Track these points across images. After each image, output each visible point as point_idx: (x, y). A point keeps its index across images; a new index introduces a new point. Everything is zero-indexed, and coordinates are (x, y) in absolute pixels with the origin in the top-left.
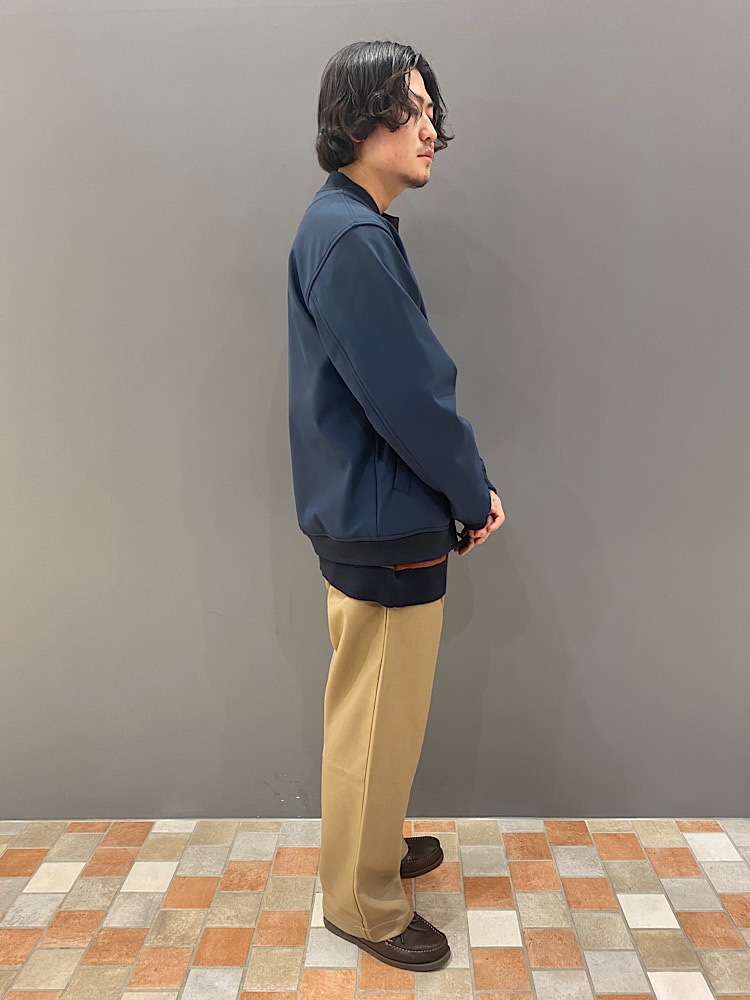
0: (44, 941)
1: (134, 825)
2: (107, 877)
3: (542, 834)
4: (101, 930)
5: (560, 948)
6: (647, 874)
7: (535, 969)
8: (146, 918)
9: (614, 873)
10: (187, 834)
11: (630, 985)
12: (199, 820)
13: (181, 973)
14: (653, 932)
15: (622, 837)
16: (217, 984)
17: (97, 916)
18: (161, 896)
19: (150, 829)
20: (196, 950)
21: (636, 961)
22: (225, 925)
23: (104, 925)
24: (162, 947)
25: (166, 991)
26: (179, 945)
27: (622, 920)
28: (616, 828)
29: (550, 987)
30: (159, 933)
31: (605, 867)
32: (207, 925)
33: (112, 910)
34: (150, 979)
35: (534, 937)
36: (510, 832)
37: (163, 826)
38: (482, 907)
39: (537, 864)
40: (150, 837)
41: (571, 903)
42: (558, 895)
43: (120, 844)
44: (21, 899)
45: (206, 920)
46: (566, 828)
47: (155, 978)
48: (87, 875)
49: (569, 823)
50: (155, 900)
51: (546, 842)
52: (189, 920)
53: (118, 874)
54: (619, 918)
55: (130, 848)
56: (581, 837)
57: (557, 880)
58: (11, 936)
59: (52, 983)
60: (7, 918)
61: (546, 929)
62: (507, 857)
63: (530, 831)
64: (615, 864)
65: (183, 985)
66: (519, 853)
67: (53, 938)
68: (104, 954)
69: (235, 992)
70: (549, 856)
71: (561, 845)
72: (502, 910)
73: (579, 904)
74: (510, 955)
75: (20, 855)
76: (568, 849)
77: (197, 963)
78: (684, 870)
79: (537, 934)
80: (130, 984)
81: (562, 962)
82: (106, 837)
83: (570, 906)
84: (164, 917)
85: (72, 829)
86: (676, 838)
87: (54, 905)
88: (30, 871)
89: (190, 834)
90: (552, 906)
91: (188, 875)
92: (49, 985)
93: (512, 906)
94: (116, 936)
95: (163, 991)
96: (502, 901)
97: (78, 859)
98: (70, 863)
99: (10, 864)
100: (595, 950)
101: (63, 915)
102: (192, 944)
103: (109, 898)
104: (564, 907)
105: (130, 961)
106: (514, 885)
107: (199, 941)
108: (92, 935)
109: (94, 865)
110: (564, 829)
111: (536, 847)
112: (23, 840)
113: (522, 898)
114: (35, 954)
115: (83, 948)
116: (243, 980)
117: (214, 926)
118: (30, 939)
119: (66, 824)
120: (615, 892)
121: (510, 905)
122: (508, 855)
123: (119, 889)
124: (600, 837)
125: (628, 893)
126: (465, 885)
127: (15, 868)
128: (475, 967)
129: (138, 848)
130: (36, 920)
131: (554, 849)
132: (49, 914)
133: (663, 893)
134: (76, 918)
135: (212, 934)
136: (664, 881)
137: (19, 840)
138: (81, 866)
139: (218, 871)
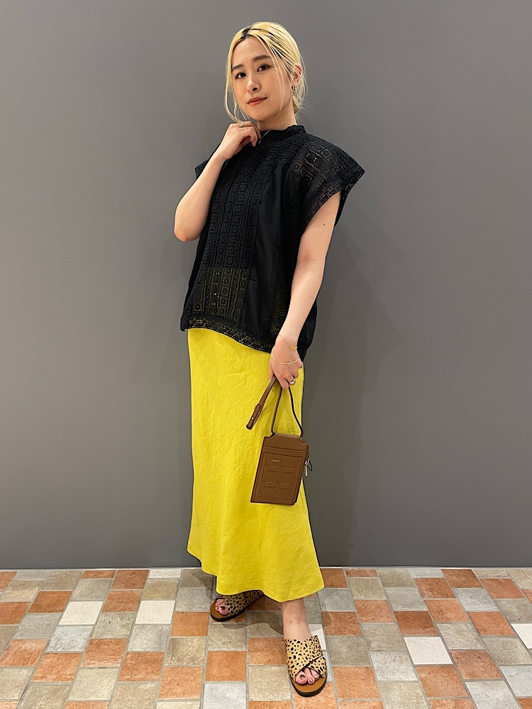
0: (85, 663)
1: (134, 573)
2: (123, 612)
4: (128, 654)
5: (481, 664)
6: (528, 608)
7: (467, 681)
8: (161, 644)
9: (505, 608)
10: (176, 579)
12: (183, 569)
13: (198, 686)
15: (502, 581)
16: (228, 695)
17: (122, 643)
18: (168, 627)
19: (147, 576)
20: (205, 668)
22: (223, 649)
23: (129, 650)
24: (179, 666)
25: (190, 700)
26: (191, 665)
27: (520, 643)
28: (497, 575)
29: (482, 693)
30: (173, 655)
31: (497, 605)
32: (209, 649)
33: (132, 638)
34: (175, 691)
35: (459, 657)
36: (418, 577)
37: (155, 574)
38: (414, 634)
39: (444, 602)
40: (148, 581)
41: (480, 631)
42: (469, 625)
43: (126, 587)
44: (59, 631)
45: (207, 645)
46: (459, 574)
47: (179, 691)
48: (107, 611)
49: (461, 571)
50: (163, 630)
51: (447, 584)
52: (193, 645)
53: (130, 609)
54: (518, 641)
55: (135, 590)
56: (471, 581)
57: (464, 613)
58: (58, 659)
59: (100, 695)
60: (51, 645)
61: (467, 650)
63: (433, 577)
64: (503, 601)
65: (202, 695)
66: (430, 594)
67: (91, 660)
68: (135, 672)
69: (244, 701)
70: (453, 596)
71: (460, 587)
72: (430, 636)
73: (486, 631)
74: (445, 671)
75: (51, 596)
76: (466, 591)
77: (208, 679)
79: (461, 654)
80: (161, 695)
81: (486, 675)
82: (115, 580)
83: (479, 633)
84: (174, 645)
85: (86, 576)
87: (86, 635)
88: (60, 608)
89: (179, 579)
90: (465, 633)
91: (184, 610)
92: (97, 696)
93: (437, 633)
94: (140, 658)
95: (187, 700)
96: (428, 630)
97: (97, 599)
98: (91, 602)
99: (45, 602)
100: (507, 665)
101: (95, 642)
102: (201, 664)
103: (128, 629)
104: (475, 634)
105: (155, 677)
106: (434, 617)
107: (206, 661)
108: (122, 658)
109: (110, 603)
110: (458, 575)
111: (442, 589)
112: (50, 584)
113: (442, 627)
114: (81, 672)
115: (116, 668)
116: (247, 692)
117: (215, 650)
118: (74, 660)
119: (81, 573)
120: (509, 622)
121: (434, 632)
122: (422, 595)
123: (134, 621)
124: (486, 582)
125: (519, 623)
126: (397, 618)
127: (48, 606)
128: (422, 679)
129: (141, 590)
130: (75, 646)
131: (455, 590)
132: (83, 641)
134: (106, 644)
135: (214, 656)
137: (47, 584)
138: (100, 604)
139: (207, 608)
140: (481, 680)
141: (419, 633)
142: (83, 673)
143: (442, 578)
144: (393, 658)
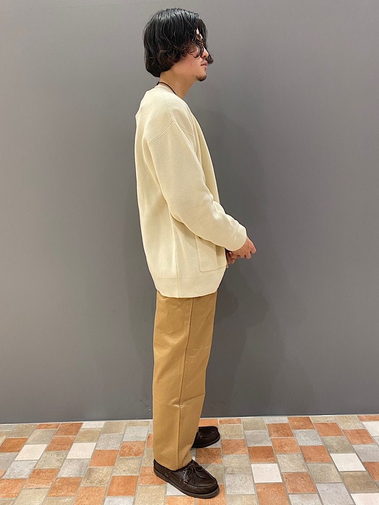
0: (27, 485)
1: (72, 425)
2: (59, 451)
4: (57, 479)
5: (303, 482)
6: (345, 443)
7: (290, 494)
8: (81, 472)
9: (328, 443)
10: (100, 428)
11: (342, 501)
12: (106, 421)
13: (101, 500)
14: (352, 473)
15: (330, 424)
17: (54, 471)
18: (88, 460)
19: (80, 426)
20: (108, 488)
21: (344, 489)
22: (123, 474)
23: (59, 476)
24: (90, 487)
26: (99, 486)
28: (326, 420)
29: (299, 503)
30: (88, 479)
31: (323, 441)
32: (113, 475)
33: (62, 468)
35: (288, 477)
36: (270, 423)
37: (87, 425)
38: (259, 462)
39: (285, 439)
40: (81, 430)
42: (299, 455)
43: (65, 434)
44: (13, 465)
45: (112, 472)
48: (48, 451)
49: (301, 418)
50: (85, 463)
51: (289, 428)
52: (103, 472)
53: (64, 449)
54: (333, 466)
55: (70, 436)
56: (308, 425)
57: (297, 447)
58: (9, 483)
60: (7, 474)
61: (294, 473)
63: (281, 423)
64: (328, 438)
66: (276, 434)
67: (31, 483)
68: (60, 491)
70: (292, 435)
71: (297, 429)
72: (270, 463)
73: (310, 459)
74: (276, 487)
75: (13, 441)
76: (302, 431)
77: (109, 494)
78: (365, 441)
79: (290, 475)
81: (304, 490)
82: (58, 431)
83: (305, 459)
84: (90, 471)
85: (39, 427)
86: (358, 424)
87: (31, 467)
88: (18, 449)
89: (102, 428)
90: (296, 461)
91: (102, 449)
93: (275, 461)
94: (65, 482)
96: (269, 459)
97: (43, 442)
98: (39, 445)
99: (8, 446)
100: (321, 483)
101: (36, 471)
102: (106, 485)
103: (61, 462)
104: (303, 461)
105: (73, 494)
106: (275, 451)
107: (109, 483)
108: (53, 481)
110: (299, 421)
111: (285, 430)
112: (14, 433)
113: (281, 458)
115: (48, 488)
116: (134, 503)
117: (117, 475)
118: (20, 484)
119: (36, 425)
120: (329, 453)
121: (274, 460)
122: (270, 435)
123: (66, 457)
124: (318, 425)
125: (336, 453)
126: (249, 451)
127: (10, 448)
128: (258, 493)
129: (74, 436)
130: (22, 474)
131: (294, 431)
132: (29, 471)
133: (354, 453)
134: (44, 472)
135: (116, 479)
136: (355, 446)
137: (12, 434)
138: (45, 446)
139: (117, 447)
140: (300, 493)
141: (262, 461)
142: (24, 492)
143: (287, 424)
144: (241, 479)
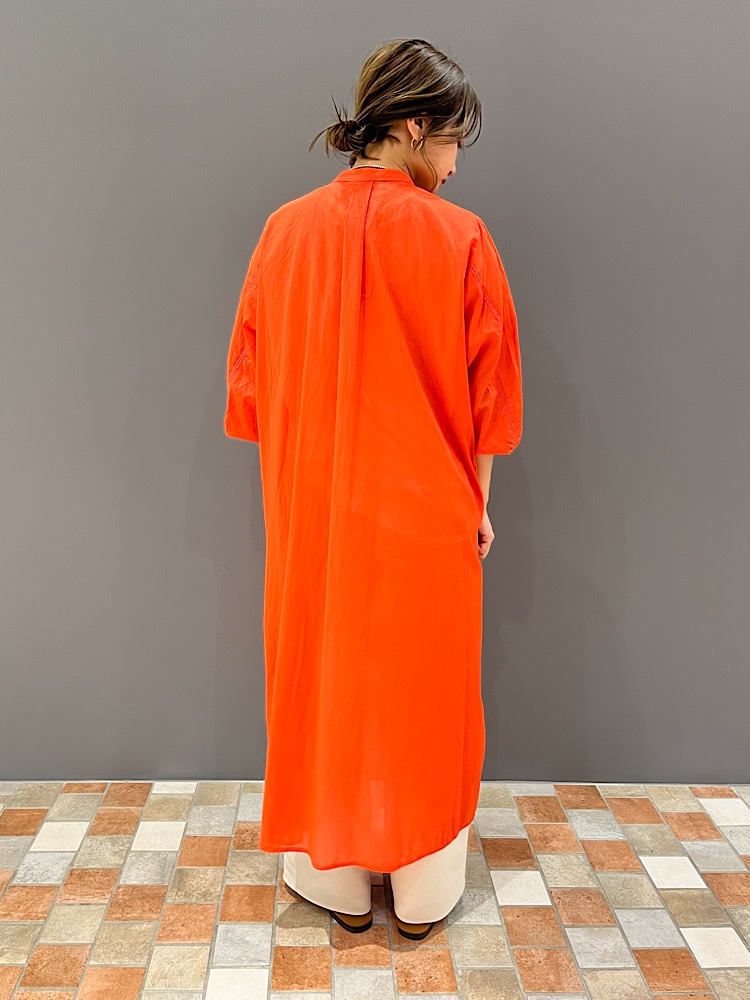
0: (62, 898)
1: (132, 786)
2: (115, 836)
3: (555, 798)
4: (119, 887)
5: (590, 906)
6: (667, 837)
7: (568, 927)
8: (163, 876)
9: (634, 836)
10: (189, 795)
11: (664, 940)
12: (200, 782)
13: (209, 928)
14: (681, 892)
15: (636, 801)
16: (247, 939)
18: (174, 855)
19: (149, 790)
20: (220, 906)
21: (668, 917)
22: (246, 883)
23: (121, 883)
24: (186, 903)
25: (198, 944)
26: (202, 901)
27: (648, 881)
28: (629, 793)
29: (586, 943)
30: (179, 890)
31: (623, 832)
32: (229, 882)
33: (125, 868)
34: (178, 933)
35: (561, 896)
36: (520, 795)
37: (161, 788)
38: (503, 867)
39: (552, 826)
40: (151, 797)
41: (594, 865)
42: (581, 857)
43: (120, 804)
44: (29, 859)
45: (225, 877)
46: (577, 792)
47: (184, 933)
48: (94, 834)
49: (582, 787)
50: (168, 859)
51: (558, 805)
52: (207, 878)
53: (125, 832)
54: (645, 879)
55: (132, 808)
56: (594, 801)
57: (577, 842)
58: (27, 893)
60: (18, 876)
61: (572, 889)
62: (522, 819)
63: (541, 795)
64: (634, 828)
65: (213, 939)
66: (533, 816)
67: (70, 894)
68: (129, 910)
69: (268, 946)
70: (565, 819)
71: (575, 808)
72: (526, 870)
73: (603, 865)
74: (540, 913)
75: (19, 815)
76: (583, 813)
77: (224, 918)
78: (704, 834)
79: (565, 893)
80: (160, 938)
81: (594, 920)
82: (106, 796)
83: (593, 867)
84: (181, 875)
85: (68, 789)
86: (690, 803)
87: (65, 864)
88: (33, 830)
89: (193, 795)
90: (574, 867)
91: (197, 834)
92: (76, 939)
93: (538, 868)
94: (135, 893)
95: (194, 945)
96: (524, 862)
97: (81, 819)
98: (73, 823)
99: (11, 823)
100: (625, 909)
101: (76, 873)
102: (216, 901)
103: (121, 857)
104: (588, 868)
105: (154, 916)
106: (534, 847)
107: (222, 898)
108: (111, 892)
109: (99, 824)
111: (550, 810)
112: (19, 800)
113: (543, 859)
114: (56, 909)
115: (103, 904)
116: (273, 935)
117: (234, 883)
118: (48, 895)
119: (61, 785)
120: (637, 854)
121: (532, 865)
122: (523, 818)
123: (129, 848)
124: (614, 802)
125: (650, 855)
126: (484, 847)
127: (16, 828)
128: (507, 924)
129: (140, 808)
130: (49, 878)
131: (569, 813)
132: (61, 872)
133: (684, 855)
134: (91, 875)
135: (233, 891)
136: (686, 844)
137: (15, 800)
138: (86, 825)
139: (228, 831)
140: (587, 926)
141: (511, 866)
142: (59, 911)
143: (553, 797)
144: (473, 897)
